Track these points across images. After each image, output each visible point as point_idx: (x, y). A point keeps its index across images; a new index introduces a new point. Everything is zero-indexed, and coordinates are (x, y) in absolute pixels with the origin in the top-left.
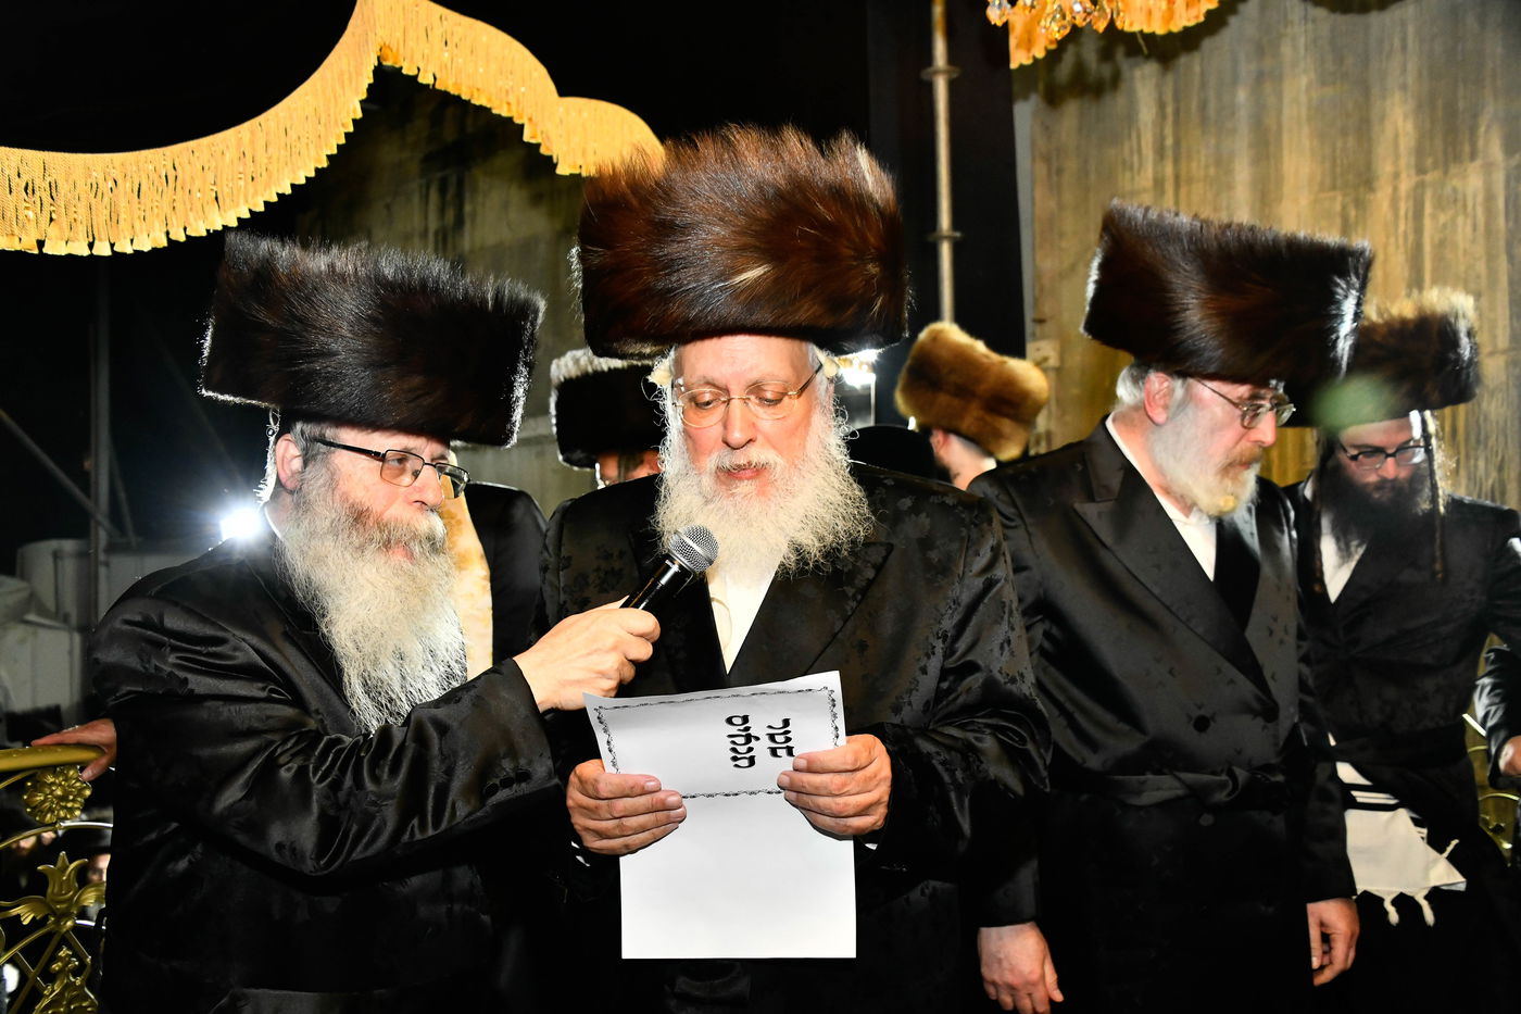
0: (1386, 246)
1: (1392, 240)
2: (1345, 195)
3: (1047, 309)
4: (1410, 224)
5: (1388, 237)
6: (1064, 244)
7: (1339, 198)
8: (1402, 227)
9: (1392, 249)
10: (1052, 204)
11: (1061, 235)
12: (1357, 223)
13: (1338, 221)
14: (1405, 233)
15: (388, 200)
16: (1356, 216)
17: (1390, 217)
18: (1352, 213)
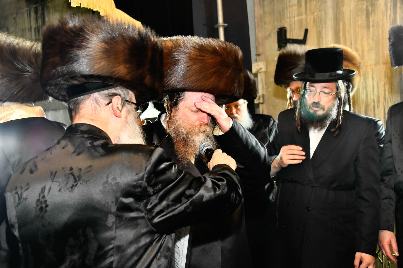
0: (383, 20)
1: (385, 18)
2: (367, 2)
3: (261, 50)
4: (392, 11)
5: (383, 17)
6: (266, 27)
7: (365, 3)
8: (389, 13)
9: (385, 21)
10: (261, 12)
11: (265, 23)
12: (372, 12)
13: (365, 12)
14: (390, 14)
15: (14, 16)
16: (372, 10)
17: (384, 9)
18: (370, 9)
